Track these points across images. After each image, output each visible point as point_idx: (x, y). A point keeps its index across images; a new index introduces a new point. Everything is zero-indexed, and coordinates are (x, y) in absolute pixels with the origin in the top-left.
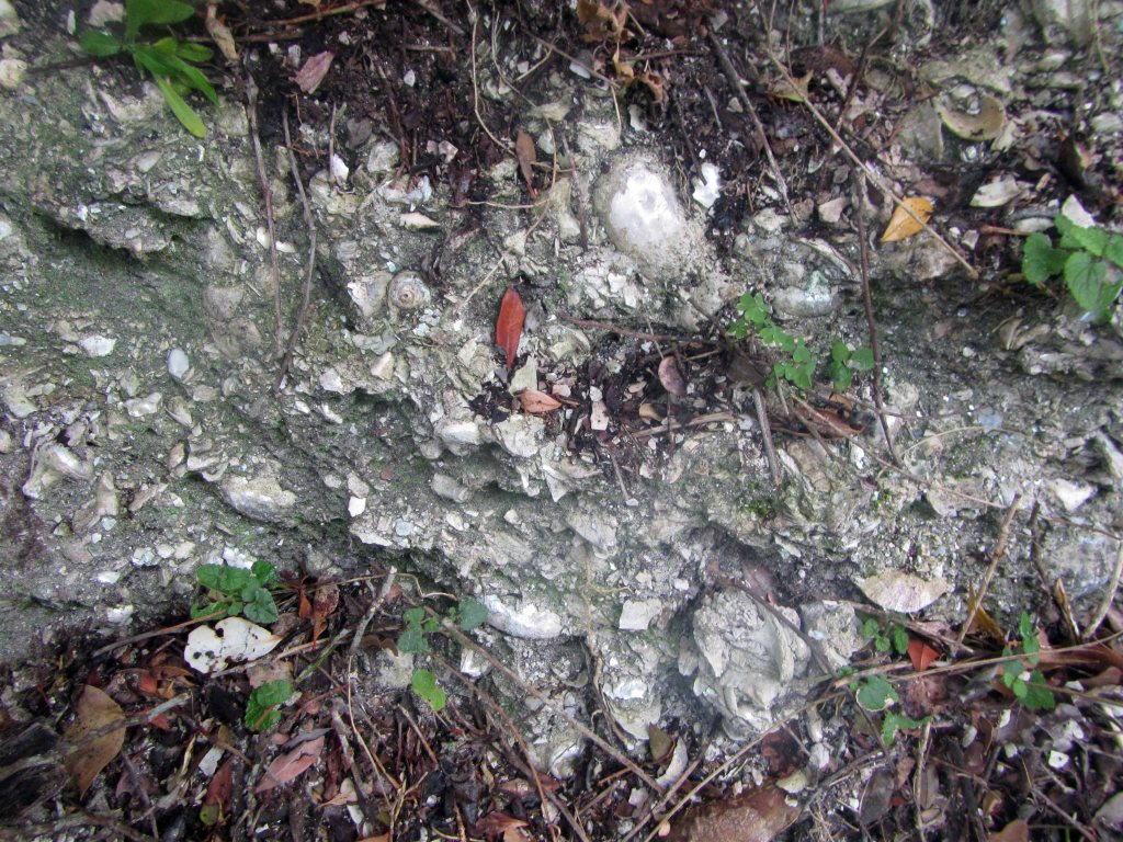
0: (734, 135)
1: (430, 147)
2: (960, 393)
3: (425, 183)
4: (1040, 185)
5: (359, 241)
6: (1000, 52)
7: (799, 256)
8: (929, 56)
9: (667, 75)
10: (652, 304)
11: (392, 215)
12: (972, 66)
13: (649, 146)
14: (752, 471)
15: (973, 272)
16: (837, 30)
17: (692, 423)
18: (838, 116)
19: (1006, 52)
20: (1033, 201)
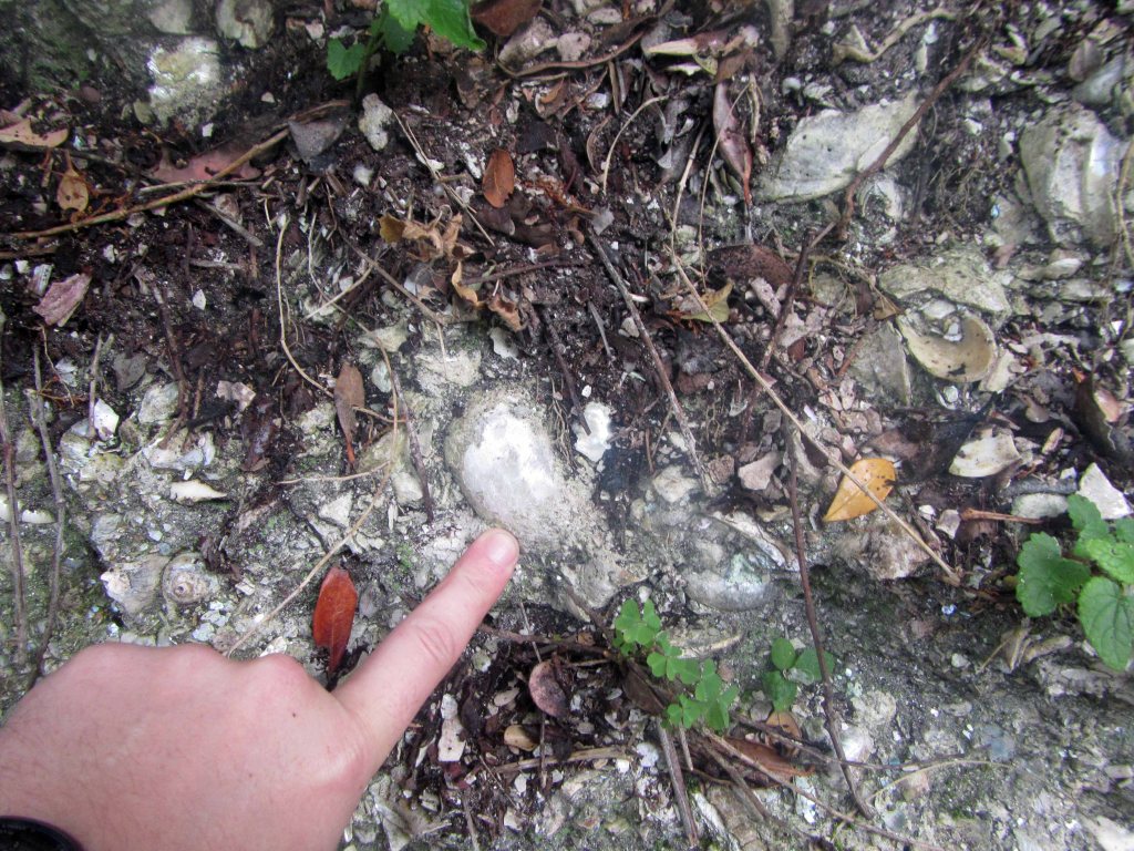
0: (629, 366)
1: (222, 390)
2: (953, 706)
3: (206, 441)
4: (1048, 447)
5: (122, 514)
6: (991, 253)
7: (714, 534)
8: (893, 258)
9: (530, 295)
10: (528, 584)
11: (161, 483)
12: (950, 274)
13: (518, 379)
14: (658, 826)
15: (953, 576)
16: (769, 223)
17: (572, 759)
18: (768, 341)
19: (997, 254)
20: (1040, 469)
